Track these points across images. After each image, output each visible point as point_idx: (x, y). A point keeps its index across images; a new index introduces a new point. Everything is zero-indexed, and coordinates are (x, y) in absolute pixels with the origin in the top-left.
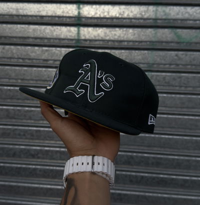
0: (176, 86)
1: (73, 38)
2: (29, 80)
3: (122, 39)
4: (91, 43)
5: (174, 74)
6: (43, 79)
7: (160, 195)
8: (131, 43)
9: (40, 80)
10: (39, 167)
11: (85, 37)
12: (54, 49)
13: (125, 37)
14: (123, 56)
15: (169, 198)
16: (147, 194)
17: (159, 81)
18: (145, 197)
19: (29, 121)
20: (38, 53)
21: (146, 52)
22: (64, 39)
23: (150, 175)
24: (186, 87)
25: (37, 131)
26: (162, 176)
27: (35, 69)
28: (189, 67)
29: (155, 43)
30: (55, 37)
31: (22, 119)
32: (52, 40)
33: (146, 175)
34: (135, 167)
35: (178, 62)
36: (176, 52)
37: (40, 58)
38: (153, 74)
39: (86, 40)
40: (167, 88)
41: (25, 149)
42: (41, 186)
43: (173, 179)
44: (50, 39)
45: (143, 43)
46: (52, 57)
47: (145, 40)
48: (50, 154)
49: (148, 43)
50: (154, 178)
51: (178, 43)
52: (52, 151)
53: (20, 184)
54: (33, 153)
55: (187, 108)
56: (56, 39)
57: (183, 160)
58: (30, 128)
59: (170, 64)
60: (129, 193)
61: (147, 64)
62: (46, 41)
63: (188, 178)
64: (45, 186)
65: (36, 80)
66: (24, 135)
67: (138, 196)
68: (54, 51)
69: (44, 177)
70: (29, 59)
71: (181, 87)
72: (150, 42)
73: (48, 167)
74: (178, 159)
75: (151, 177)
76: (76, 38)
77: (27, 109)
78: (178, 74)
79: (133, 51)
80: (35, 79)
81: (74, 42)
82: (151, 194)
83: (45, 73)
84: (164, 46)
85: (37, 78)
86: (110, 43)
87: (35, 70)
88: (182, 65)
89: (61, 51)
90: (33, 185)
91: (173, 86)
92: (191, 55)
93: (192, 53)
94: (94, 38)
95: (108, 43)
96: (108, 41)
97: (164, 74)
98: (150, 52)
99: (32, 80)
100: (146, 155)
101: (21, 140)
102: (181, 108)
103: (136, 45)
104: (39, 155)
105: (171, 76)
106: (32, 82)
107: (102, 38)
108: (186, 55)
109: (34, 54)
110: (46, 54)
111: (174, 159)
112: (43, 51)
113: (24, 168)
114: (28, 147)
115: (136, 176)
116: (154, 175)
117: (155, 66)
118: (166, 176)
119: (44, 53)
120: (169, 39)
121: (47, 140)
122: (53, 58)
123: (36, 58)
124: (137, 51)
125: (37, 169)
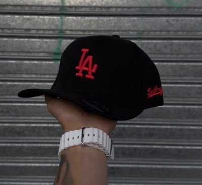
0: (167, 54)
1: (57, 5)
2: (10, 52)
3: (110, 5)
4: (77, 10)
5: (165, 41)
6: (26, 50)
7: (153, 166)
8: (120, 9)
9: (22, 52)
10: (25, 145)
11: (70, 3)
12: (36, 17)
13: (113, 3)
14: (111, 23)
15: (163, 169)
16: (140, 166)
17: (150, 49)
18: (138, 169)
19: (12, 97)
20: (19, 22)
21: (135, 18)
22: (46, 6)
23: (143, 146)
24: (177, 54)
25: (21, 107)
26: (155, 147)
27: (16, 39)
28: (180, 33)
29: (145, 9)
30: (37, 4)
31: (4, 95)
32: (34, 7)
33: (139, 146)
34: (127, 139)
35: (169, 29)
36: (167, 18)
37: (21, 27)
38: (143, 41)
39: (71, 7)
40: (159, 56)
41: (9, 127)
42: (29, 165)
43: (167, 149)
44: (32, 6)
45: (132, 9)
46: (34, 26)
47: (135, 6)
48: (37, 130)
49: (138, 9)
50: (147, 150)
51: (168, 8)
52: (39, 128)
53: (6, 164)
54: (18, 130)
55: (179, 76)
56: (38, 6)
57: (176, 129)
58: (14, 104)
59: (161, 31)
60: (122, 166)
61: (137, 31)
62: (27, 8)
63: (181, 147)
64: (33, 165)
65: (18, 52)
66: (8, 112)
67: (132, 169)
68: (36, 19)
69: (32, 155)
70: (9, 29)
71: (172, 54)
72: (140, 7)
73: (35, 145)
74: (170, 129)
75: (144, 149)
76: (60, 4)
77: (9, 83)
78: (169, 41)
79: (122, 18)
80: (16, 50)
81: (58, 9)
82: (144, 166)
83: (28, 44)
84: (154, 12)
85: (19, 50)
86: (97, 10)
87: (16, 41)
88: (173, 31)
89: (44, 20)
90: (20, 165)
91: (164, 54)
92: (182, 20)
93: (183, 18)
94: (79, 5)
95: (95, 9)
96: (95, 7)
97: (154, 41)
98: (140, 18)
99: (14, 52)
100: (138, 126)
101: (4, 117)
102: (173, 76)
103: (125, 11)
104: (26, 133)
105: (162, 43)
106: (13, 54)
107: (88, 4)
108: (177, 21)
109: (14, 23)
110: (28, 23)
111: (166, 129)
112: (24, 19)
113: (9, 147)
114: (13, 125)
115: (129, 149)
116: (147, 146)
117: (145, 33)
118: (159, 147)
119: (26, 22)
120: (159, 5)
121: (33, 116)
122: (36, 28)
123: (16, 27)
124: (126, 18)
125: (24, 147)
